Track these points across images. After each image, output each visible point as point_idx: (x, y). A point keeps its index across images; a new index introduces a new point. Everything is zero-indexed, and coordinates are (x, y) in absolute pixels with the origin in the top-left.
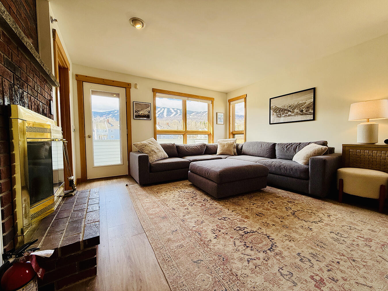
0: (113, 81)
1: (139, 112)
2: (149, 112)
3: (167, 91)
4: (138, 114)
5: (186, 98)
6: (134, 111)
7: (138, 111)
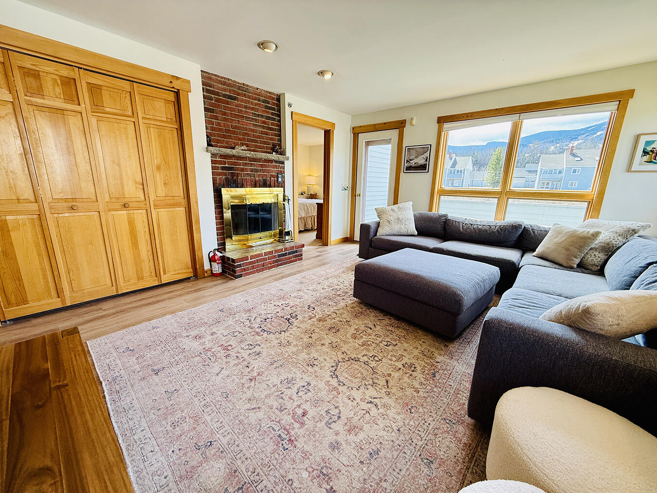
0: (385, 124)
1: (411, 162)
2: (427, 160)
3: (464, 116)
4: (409, 165)
5: (515, 117)
6: (406, 161)
7: (411, 160)
